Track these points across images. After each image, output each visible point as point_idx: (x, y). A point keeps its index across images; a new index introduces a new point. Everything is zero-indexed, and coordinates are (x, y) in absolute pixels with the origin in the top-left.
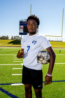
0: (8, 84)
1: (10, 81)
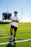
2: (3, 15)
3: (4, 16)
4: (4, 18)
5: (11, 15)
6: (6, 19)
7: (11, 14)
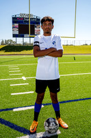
0: (7, 110)
1: (10, 105)
5: (39, 23)
6: (23, 37)
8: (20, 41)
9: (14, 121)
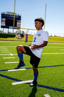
1: (5, 68)
2: (2, 17)
3: (4, 19)
4: (4, 25)
5: (20, 19)
7: (20, 17)
8: (6, 31)
9: (9, 76)
